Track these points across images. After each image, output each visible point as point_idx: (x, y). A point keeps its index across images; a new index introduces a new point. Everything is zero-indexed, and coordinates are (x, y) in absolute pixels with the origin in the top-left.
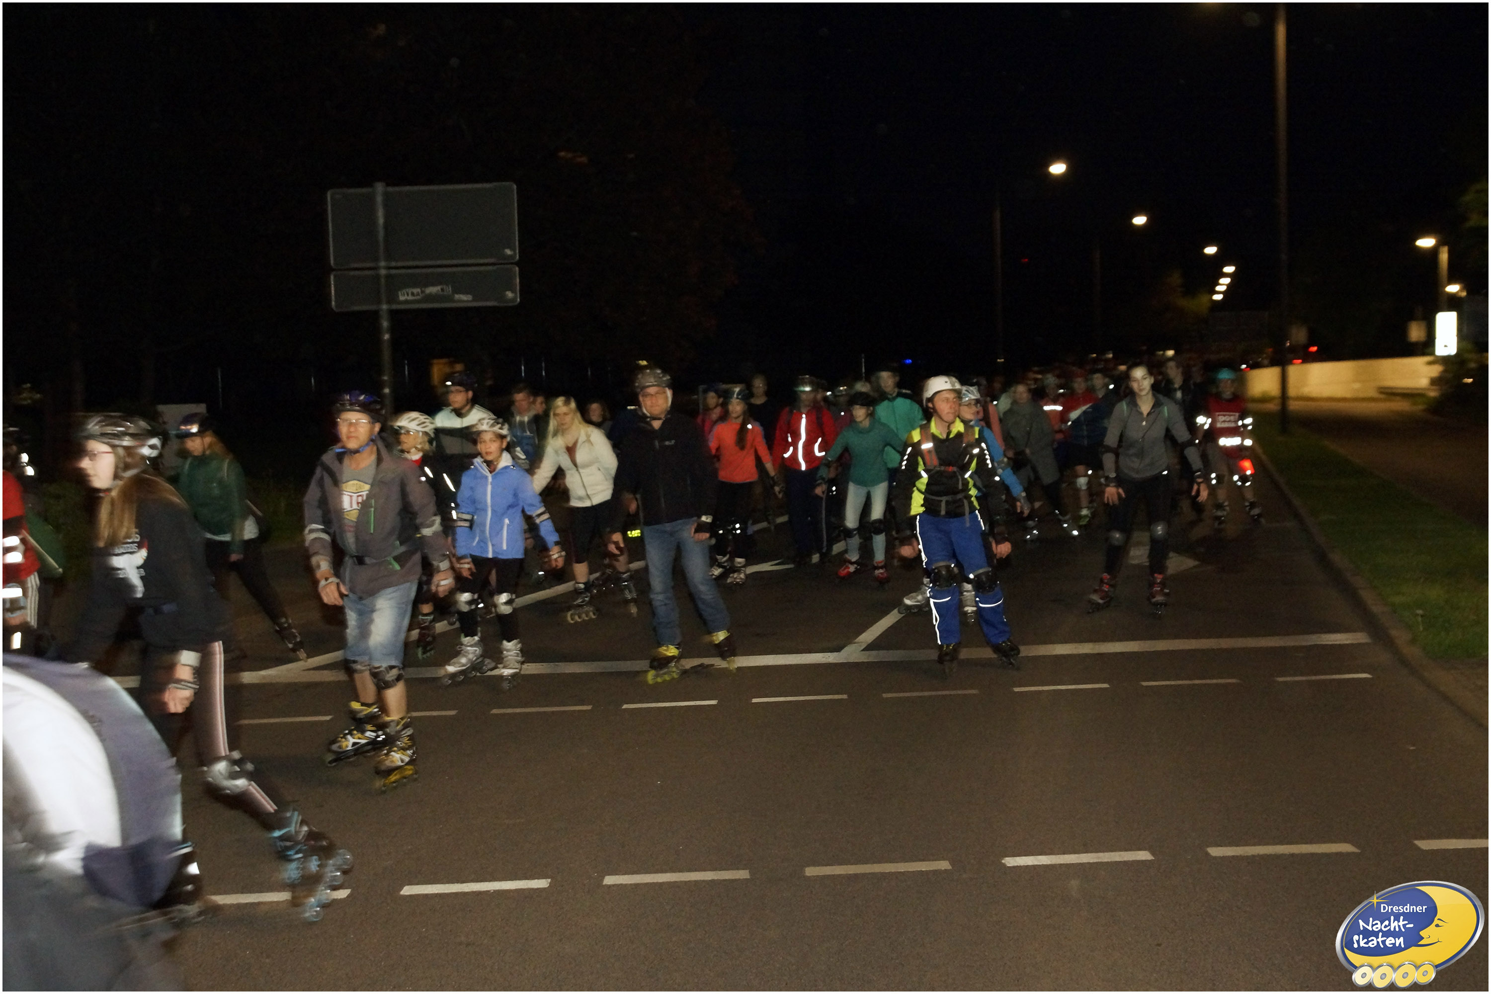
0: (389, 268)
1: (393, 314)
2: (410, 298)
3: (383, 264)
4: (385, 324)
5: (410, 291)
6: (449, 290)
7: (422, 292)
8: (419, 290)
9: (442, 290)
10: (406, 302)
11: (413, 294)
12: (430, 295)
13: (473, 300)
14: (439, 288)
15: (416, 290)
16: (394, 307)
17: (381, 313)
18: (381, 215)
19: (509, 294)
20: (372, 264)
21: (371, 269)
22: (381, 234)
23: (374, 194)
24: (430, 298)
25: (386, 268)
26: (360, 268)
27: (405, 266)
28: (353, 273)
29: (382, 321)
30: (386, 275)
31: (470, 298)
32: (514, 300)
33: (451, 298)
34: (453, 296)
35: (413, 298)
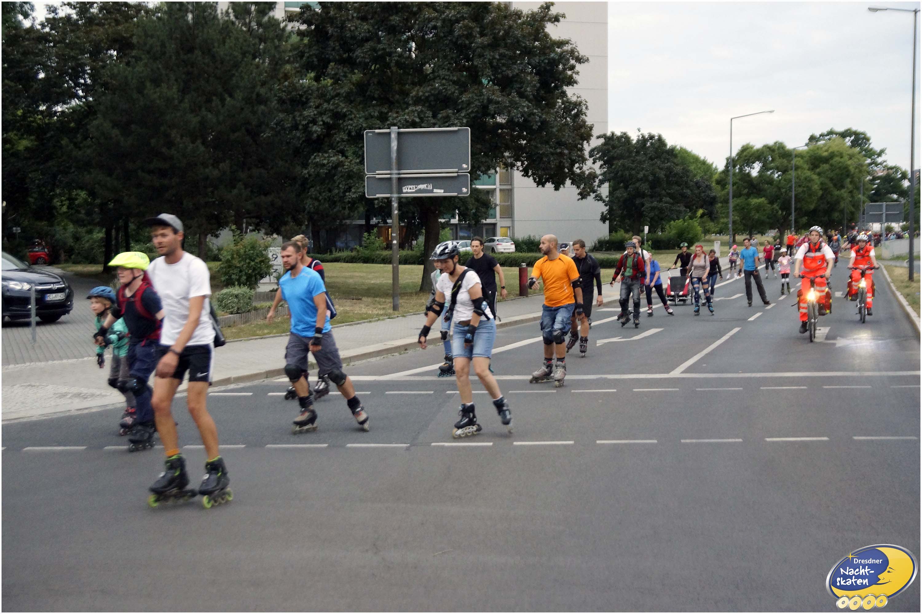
1: (400, 200)
2: (409, 191)
3: (395, 172)
4: (395, 205)
5: (409, 187)
9: (427, 186)
10: (407, 193)
13: (444, 192)
16: (400, 196)
17: (393, 199)
18: (394, 145)
19: (464, 190)
20: (388, 172)
21: (389, 174)
22: (394, 155)
23: (389, 134)
24: (420, 191)
25: (396, 174)
26: (382, 174)
27: (407, 173)
28: (377, 176)
29: (393, 203)
30: (396, 178)
31: (442, 191)
32: (467, 193)
33: (431, 191)
34: (433, 190)
35: (410, 191)
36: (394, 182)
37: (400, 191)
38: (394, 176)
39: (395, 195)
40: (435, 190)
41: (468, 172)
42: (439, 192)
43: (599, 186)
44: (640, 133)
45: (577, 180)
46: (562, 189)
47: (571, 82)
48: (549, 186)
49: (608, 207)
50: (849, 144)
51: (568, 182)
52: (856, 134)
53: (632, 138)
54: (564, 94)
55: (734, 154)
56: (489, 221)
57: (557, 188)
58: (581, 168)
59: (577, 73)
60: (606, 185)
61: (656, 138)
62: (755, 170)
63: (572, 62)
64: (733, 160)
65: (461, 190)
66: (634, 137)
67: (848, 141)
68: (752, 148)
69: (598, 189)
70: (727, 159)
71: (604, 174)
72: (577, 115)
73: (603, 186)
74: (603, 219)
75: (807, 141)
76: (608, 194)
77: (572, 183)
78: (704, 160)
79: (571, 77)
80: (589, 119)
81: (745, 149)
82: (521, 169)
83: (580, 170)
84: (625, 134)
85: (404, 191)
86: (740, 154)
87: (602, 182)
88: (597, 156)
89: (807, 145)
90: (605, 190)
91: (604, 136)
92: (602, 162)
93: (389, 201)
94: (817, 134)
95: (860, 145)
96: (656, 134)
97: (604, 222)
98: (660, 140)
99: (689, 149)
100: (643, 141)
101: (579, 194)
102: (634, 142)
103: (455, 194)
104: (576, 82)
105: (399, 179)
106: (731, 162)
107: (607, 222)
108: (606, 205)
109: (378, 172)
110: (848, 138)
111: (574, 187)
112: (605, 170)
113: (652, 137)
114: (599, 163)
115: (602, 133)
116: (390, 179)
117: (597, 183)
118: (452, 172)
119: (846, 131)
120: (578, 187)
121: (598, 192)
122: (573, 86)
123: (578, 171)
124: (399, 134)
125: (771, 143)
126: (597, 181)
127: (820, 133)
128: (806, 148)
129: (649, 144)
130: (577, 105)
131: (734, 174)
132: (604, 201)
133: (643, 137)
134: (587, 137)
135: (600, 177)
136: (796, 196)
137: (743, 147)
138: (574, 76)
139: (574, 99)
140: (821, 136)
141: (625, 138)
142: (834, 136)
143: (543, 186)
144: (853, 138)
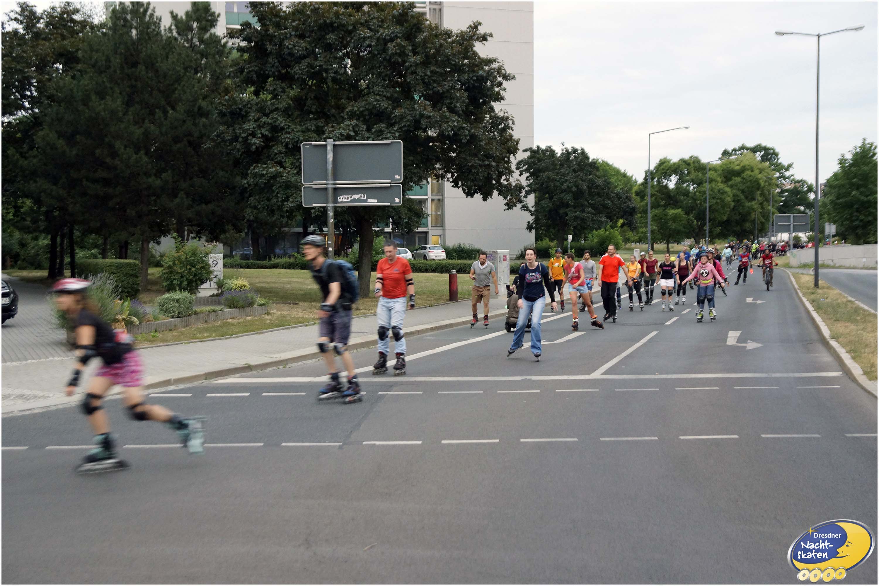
0: (335, 184)
1: (335, 209)
2: (344, 200)
3: (331, 182)
4: (331, 214)
5: (345, 196)
6: (364, 197)
7: (351, 198)
8: (349, 196)
9: (361, 196)
10: (342, 202)
11: (345, 198)
12: (355, 198)
13: (378, 201)
14: (360, 195)
15: (346, 197)
16: (335, 205)
17: (329, 208)
18: (330, 156)
19: (397, 200)
20: (324, 182)
21: (325, 184)
22: (330, 166)
23: (325, 146)
24: (354, 201)
25: (332, 184)
26: (317, 184)
27: (342, 183)
28: (314, 186)
29: (329, 212)
30: (332, 188)
31: (376, 201)
32: (400, 202)
33: (366, 201)
34: (367, 200)
35: (346, 200)
36: (330, 192)
37: (335, 201)
38: (330, 186)
39: (331, 205)
40: (369, 200)
41: (401, 183)
42: (373, 202)
43: (525, 197)
44: (564, 147)
45: (504, 191)
46: (489, 199)
47: (498, 98)
48: (478, 196)
49: (534, 217)
50: (759, 158)
51: (496, 193)
52: (766, 149)
53: (556, 152)
54: (492, 109)
55: (652, 168)
56: (420, 229)
57: (485, 199)
58: (507, 180)
59: (504, 90)
60: (532, 196)
61: (579, 151)
62: (672, 183)
63: (500, 79)
64: (652, 173)
65: (394, 200)
66: (559, 151)
67: (758, 156)
68: (669, 161)
69: (525, 199)
70: (646, 172)
71: (530, 185)
72: (504, 130)
73: (529, 197)
74: (530, 228)
75: (721, 156)
76: (534, 204)
77: (499, 194)
78: (624, 173)
79: (498, 93)
80: (516, 133)
81: (663, 162)
82: (451, 180)
83: (507, 181)
84: (550, 147)
85: (340, 200)
86: (658, 168)
87: (528, 193)
88: (524, 168)
89: (720, 159)
90: (531, 200)
91: (530, 149)
92: (528, 174)
93: (325, 209)
94: (730, 149)
95: (769, 160)
96: (579, 149)
97: (530, 231)
98: (583, 153)
99: (610, 163)
100: (567, 154)
101: (505, 205)
102: (558, 155)
103: (388, 204)
104: (503, 98)
105: (335, 189)
106: (650, 175)
107: (533, 231)
108: (532, 215)
109: (314, 182)
110: (758, 153)
111: (501, 198)
112: (531, 181)
113: (575, 151)
114: (525, 175)
115: (528, 147)
116: (326, 189)
117: (523, 194)
118: (384, 182)
119: (757, 146)
120: (505, 198)
121: (525, 203)
122: (500, 102)
123: (505, 183)
124: (335, 146)
125: (687, 157)
126: (524, 192)
127: (732, 148)
128: (719, 162)
129: (572, 158)
130: (504, 119)
131: (653, 186)
132: (530, 211)
133: (567, 150)
134: (514, 150)
135: (527, 189)
136: (710, 207)
137: (661, 160)
138: (501, 92)
139: (501, 114)
140: (733, 151)
141: (550, 151)
142: (746, 151)
143: (472, 197)
144: (762, 153)
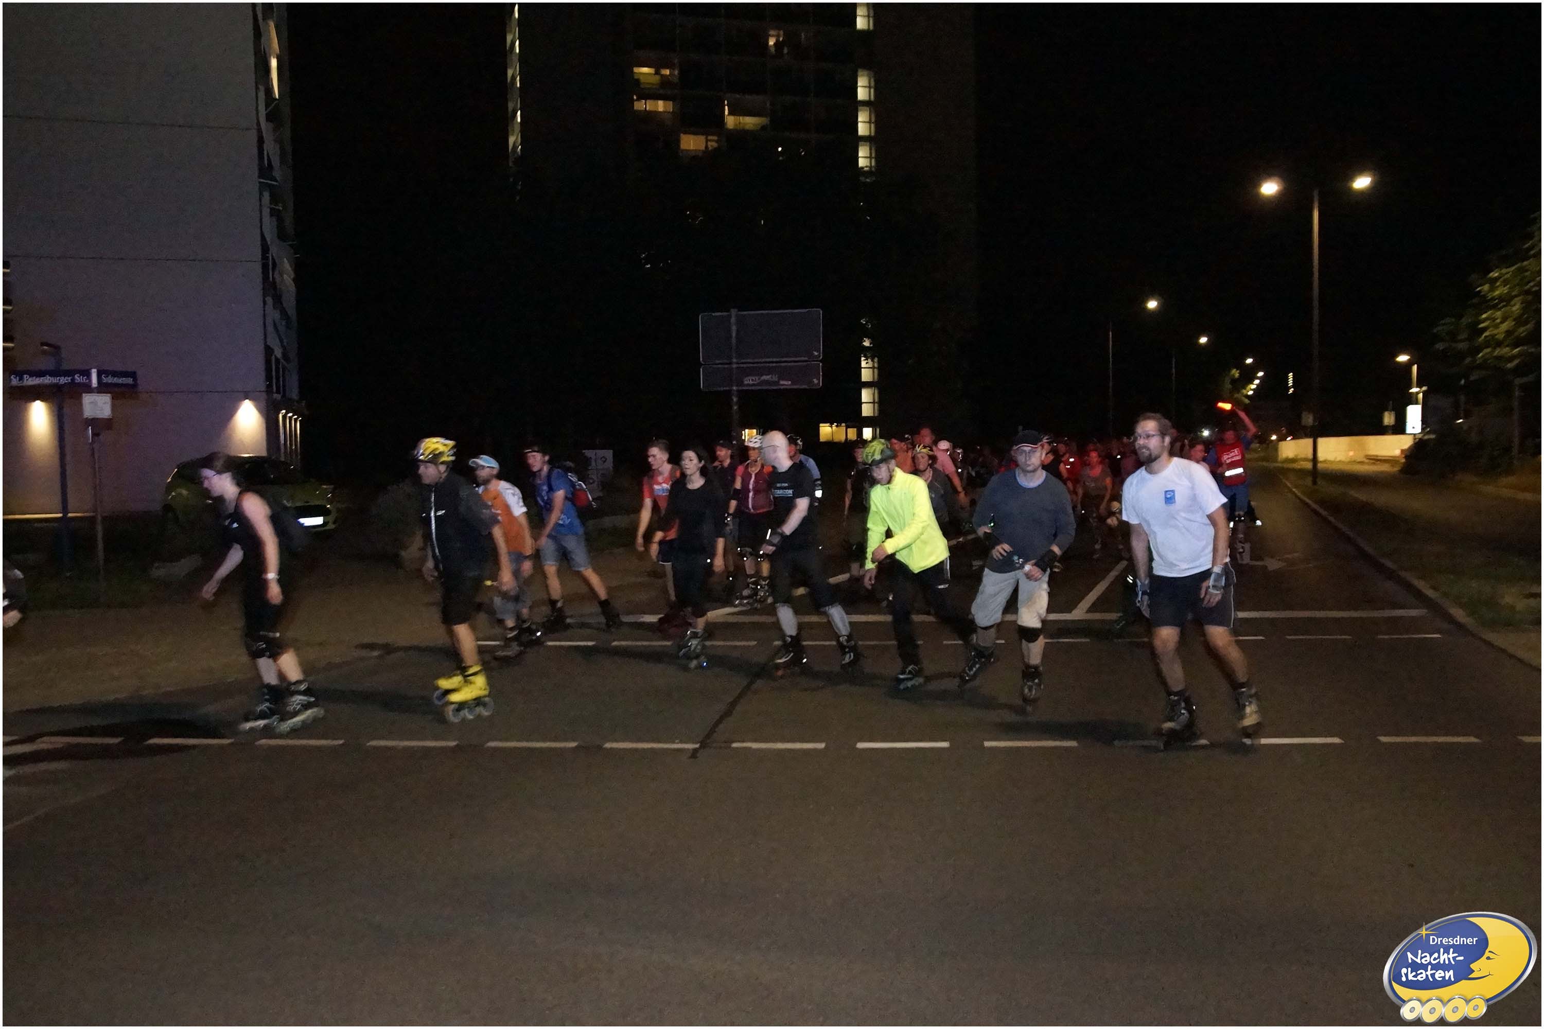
0: (739, 363)
2: (751, 382)
3: (735, 360)
4: (735, 399)
5: (750, 378)
6: (776, 378)
7: (759, 379)
9: (772, 378)
10: (748, 385)
11: (753, 380)
12: (764, 380)
13: (793, 384)
14: (770, 376)
15: (756, 378)
16: (740, 388)
17: (733, 392)
18: (734, 328)
19: (815, 381)
21: (727, 364)
22: (734, 342)
23: (730, 316)
24: (763, 383)
25: (736, 363)
26: (719, 363)
27: (749, 362)
28: (715, 366)
29: (733, 397)
30: (736, 368)
31: (790, 383)
32: (819, 384)
33: (777, 383)
34: (779, 382)
35: (753, 383)
36: (735, 373)
37: (740, 383)
38: (734, 366)
39: (734, 388)
40: (782, 382)
41: (821, 361)
42: (786, 383)
65: (813, 382)
93: (728, 393)
103: (802, 386)
105: (740, 369)
109: (715, 361)
116: (729, 369)
118: (800, 360)
124: (740, 317)
